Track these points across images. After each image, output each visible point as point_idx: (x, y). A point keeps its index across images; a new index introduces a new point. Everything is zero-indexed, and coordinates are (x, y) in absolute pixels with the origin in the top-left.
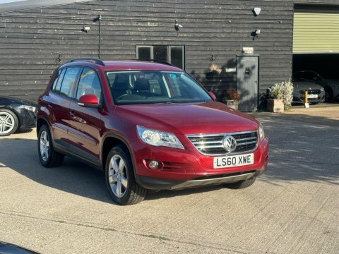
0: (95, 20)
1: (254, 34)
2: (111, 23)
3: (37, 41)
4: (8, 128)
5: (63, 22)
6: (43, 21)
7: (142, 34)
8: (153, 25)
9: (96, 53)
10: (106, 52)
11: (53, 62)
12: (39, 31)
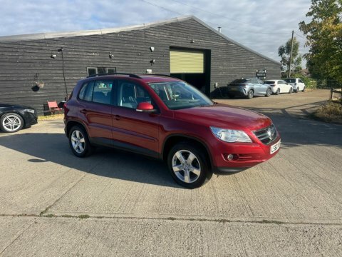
0: (59, 51)
1: (152, 62)
2: (70, 53)
3: (19, 64)
4: (16, 127)
5: (37, 51)
6: (22, 50)
7: (90, 60)
8: (96, 54)
9: (61, 72)
10: (68, 71)
11: (33, 78)
12: (20, 57)
